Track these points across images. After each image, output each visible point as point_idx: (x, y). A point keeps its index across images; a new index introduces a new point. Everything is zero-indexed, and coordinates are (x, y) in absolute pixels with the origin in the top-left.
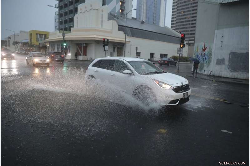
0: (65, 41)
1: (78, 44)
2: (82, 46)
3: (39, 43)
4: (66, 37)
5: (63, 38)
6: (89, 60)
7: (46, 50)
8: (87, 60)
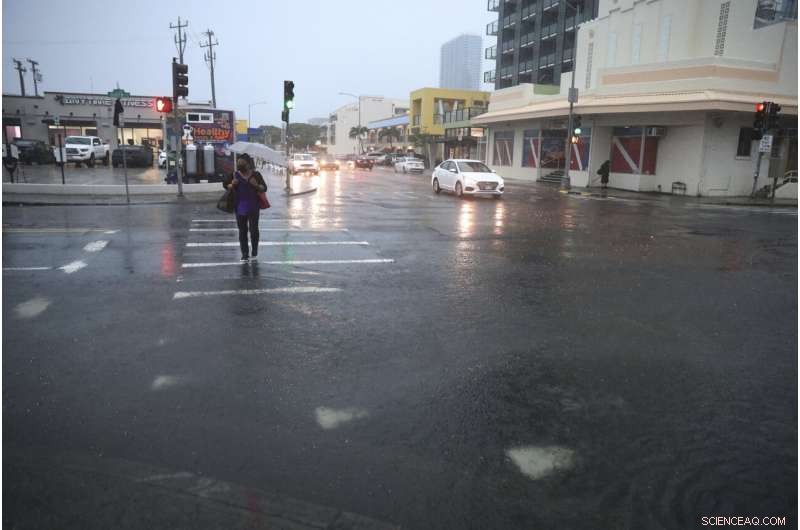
0: (577, 120)
1: (618, 131)
2: (643, 136)
3: (446, 130)
4: (581, 102)
5: (572, 108)
6: (667, 188)
7: (472, 150)
8: (657, 189)
